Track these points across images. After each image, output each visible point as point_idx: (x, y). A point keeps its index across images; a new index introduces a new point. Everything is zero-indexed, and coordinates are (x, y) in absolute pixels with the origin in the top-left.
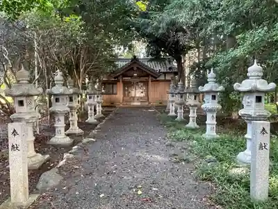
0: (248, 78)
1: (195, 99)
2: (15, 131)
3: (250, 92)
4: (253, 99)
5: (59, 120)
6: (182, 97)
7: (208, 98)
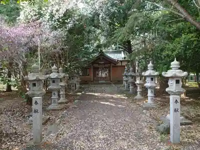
0: (171, 69)
1: (141, 79)
2: (36, 102)
3: (172, 77)
4: (174, 82)
5: (54, 94)
6: (132, 78)
7: (148, 79)
